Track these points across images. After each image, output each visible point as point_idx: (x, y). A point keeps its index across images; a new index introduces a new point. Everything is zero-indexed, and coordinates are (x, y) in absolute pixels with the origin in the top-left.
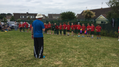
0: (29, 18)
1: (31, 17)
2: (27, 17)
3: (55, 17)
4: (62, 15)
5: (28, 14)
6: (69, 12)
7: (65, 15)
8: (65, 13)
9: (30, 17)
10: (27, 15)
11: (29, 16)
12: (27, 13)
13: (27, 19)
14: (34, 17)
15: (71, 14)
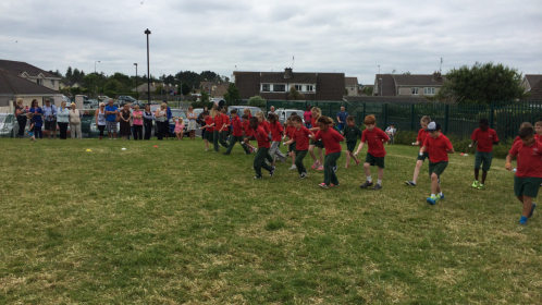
0: (294, 94)
1: (304, 89)
2: (288, 88)
3: (410, 90)
4: (450, 82)
5: (290, 75)
6: (488, 67)
7: (467, 80)
8: (466, 70)
9: (297, 87)
10: (288, 81)
11: (294, 84)
12: (289, 70)
13: (287, 96)
14: (314, 90)
15: (496, 75)
